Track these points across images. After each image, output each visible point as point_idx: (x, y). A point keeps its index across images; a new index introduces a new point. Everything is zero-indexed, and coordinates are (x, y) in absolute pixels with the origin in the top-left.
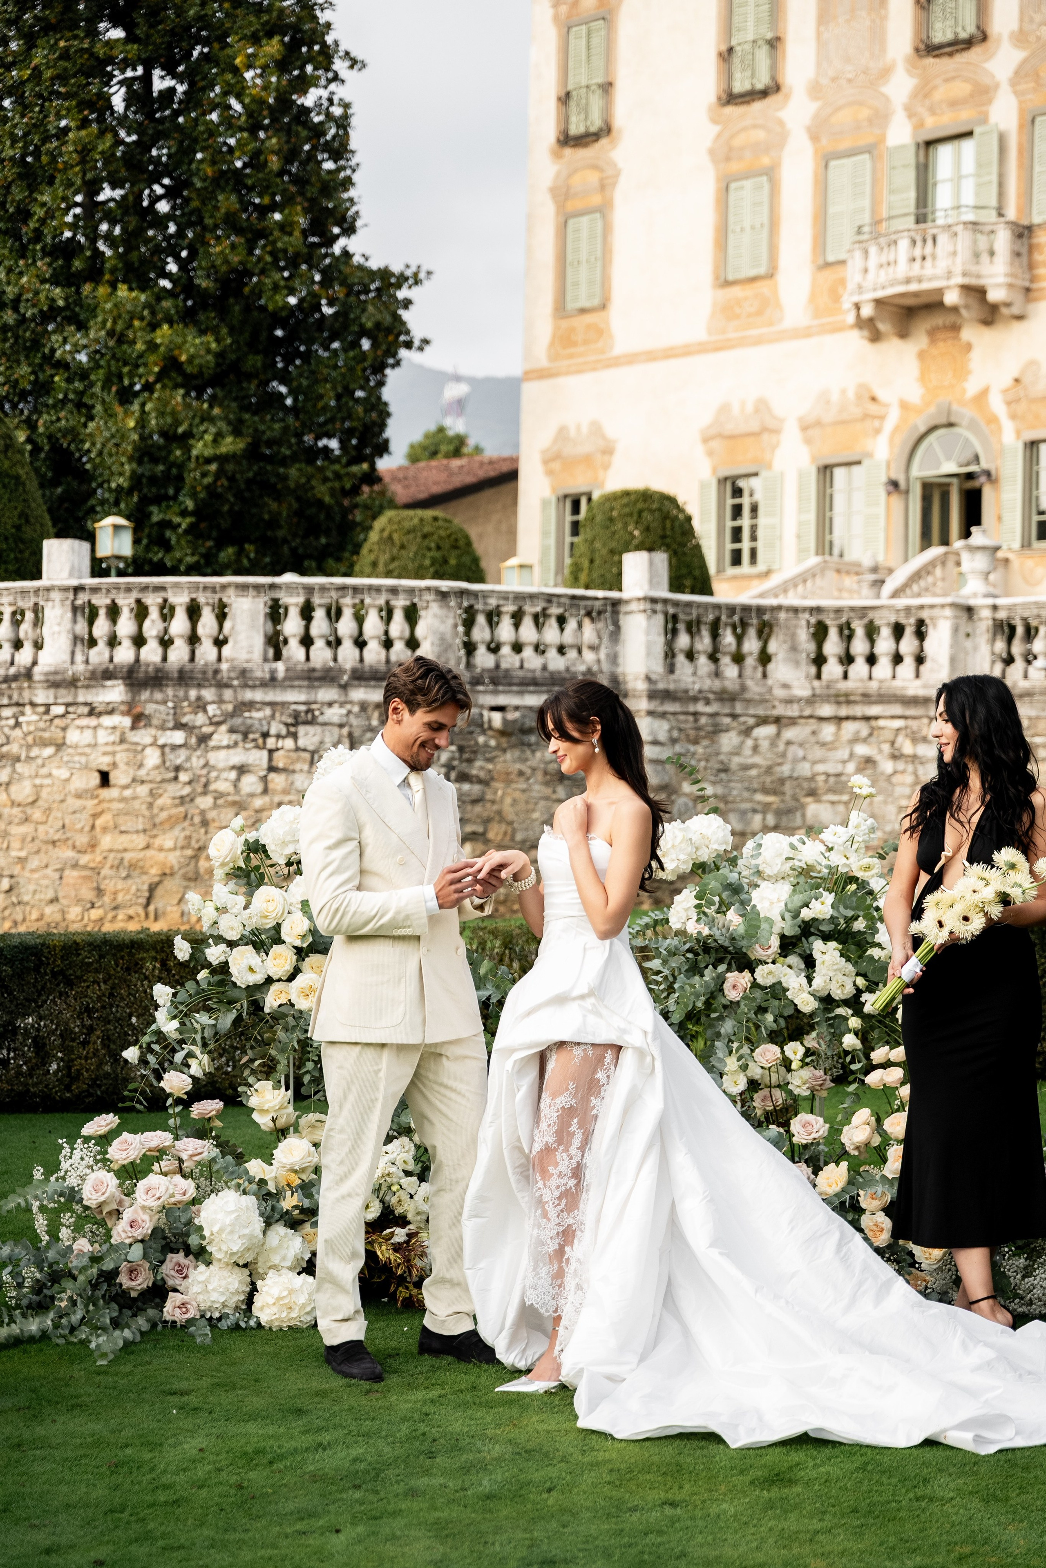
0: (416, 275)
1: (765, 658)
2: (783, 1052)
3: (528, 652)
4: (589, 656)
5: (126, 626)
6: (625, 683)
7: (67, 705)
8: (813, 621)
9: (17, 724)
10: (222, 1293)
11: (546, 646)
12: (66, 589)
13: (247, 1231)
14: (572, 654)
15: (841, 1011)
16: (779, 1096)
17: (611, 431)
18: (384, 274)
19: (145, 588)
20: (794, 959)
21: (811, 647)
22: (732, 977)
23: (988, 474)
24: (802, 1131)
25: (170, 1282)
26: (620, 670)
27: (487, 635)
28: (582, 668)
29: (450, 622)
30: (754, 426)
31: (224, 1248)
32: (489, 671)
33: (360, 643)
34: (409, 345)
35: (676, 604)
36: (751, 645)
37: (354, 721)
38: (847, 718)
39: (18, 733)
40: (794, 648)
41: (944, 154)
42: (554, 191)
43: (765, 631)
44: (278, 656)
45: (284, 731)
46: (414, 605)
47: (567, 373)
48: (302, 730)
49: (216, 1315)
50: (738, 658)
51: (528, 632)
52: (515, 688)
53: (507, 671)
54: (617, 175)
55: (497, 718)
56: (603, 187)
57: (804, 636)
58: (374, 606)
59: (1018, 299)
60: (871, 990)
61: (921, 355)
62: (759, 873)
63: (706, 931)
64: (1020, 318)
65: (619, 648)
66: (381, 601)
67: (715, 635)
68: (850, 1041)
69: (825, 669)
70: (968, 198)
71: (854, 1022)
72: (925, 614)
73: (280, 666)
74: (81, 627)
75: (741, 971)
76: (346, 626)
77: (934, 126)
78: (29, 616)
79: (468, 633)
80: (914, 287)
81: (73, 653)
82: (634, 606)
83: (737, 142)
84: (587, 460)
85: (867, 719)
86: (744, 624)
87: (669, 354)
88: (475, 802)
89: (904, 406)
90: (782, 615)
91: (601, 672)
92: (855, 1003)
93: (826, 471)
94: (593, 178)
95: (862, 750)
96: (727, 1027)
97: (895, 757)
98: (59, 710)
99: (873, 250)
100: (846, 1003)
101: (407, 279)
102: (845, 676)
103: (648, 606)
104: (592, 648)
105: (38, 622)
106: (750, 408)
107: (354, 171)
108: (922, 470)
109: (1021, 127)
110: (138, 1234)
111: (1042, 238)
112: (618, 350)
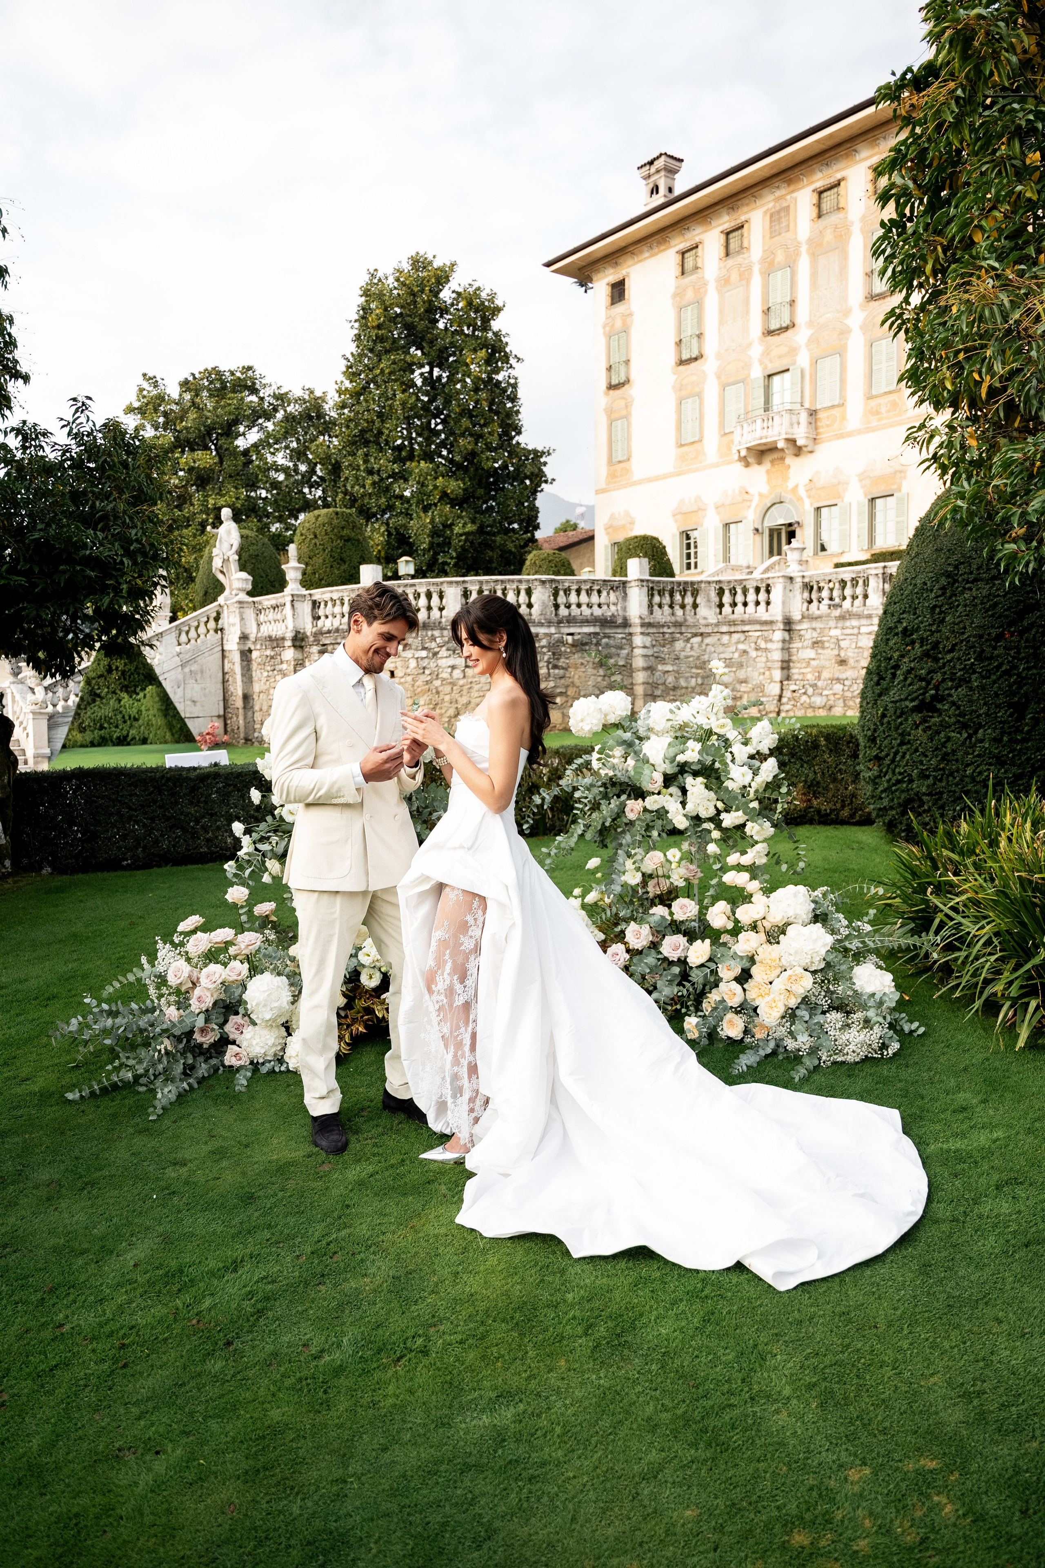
1: (695, 606)
2: (665, 855)
3: (584, 607)
4: (613, 608)
6: (630, 620)
8: (718, 587)
10: (266, 1045)
11: (593, 604)
13: (276, 1004)
14: (605, 607)
15: (706, 826)
16: (665, 885)
18: (535, 451)
20: (673, 790)
21: (717, 599)
22: (631, 803)
23: (798, 523)
24: (680, 911)
25: (231, 1037)
26: (627, 613)
27: (565, 601)
28: (610, 614)
29: (547, 595)
30: (695, 508)
31: (263, 1014)
32: (566, 617)
34: (546, 482)
35: (654, 582)
36: (689, 600)
38: (734, 632)
40: (709, 600)
41: (777, 380)
42: (606, 410)
43: (695, 593)
46: (530, 588)
47: (614, 490)
49: (261, 1061)
50: (683, 606)
51: (584, 598)
54: (633, 401)
55: (570, 638)
56: (627, 407)
57: (713, 594)
59: (811, 443)
60: (727, 811)
61: (768, 472)
62: (650, 729)
63: (611, 773)
64: (811, 452)
65: (627, 604)
66: (515, 586)
67: (672, 596)
68: (712, 848)
69: (724, 609)
70: (788, 399)
71: (716, 834)
72: (770, 582)
75: (636, 799)
77: (772, 368)
79: (555, 599)
80: (764, 441)
82: (633, 584)
84: (624, 527)
85: (744, 632)
86: (685, 590)
87: (659, 478)
89: (761, 495)
90: (703, 585)
91: (619, 615)
92: (716, 820)
93: (727, 526)
94: (622, 403)
96: (627, 838)
97: (758, 649)
99: (746, 426)
100: (711, 820)
102: (733, 612)
103: (640, 583)
104: (614, 604)
106: (693, 500)
108: (769, 523)
109: (811, 365)
110: (203, 1006)
111: (821, 415)
112: (635, 478)
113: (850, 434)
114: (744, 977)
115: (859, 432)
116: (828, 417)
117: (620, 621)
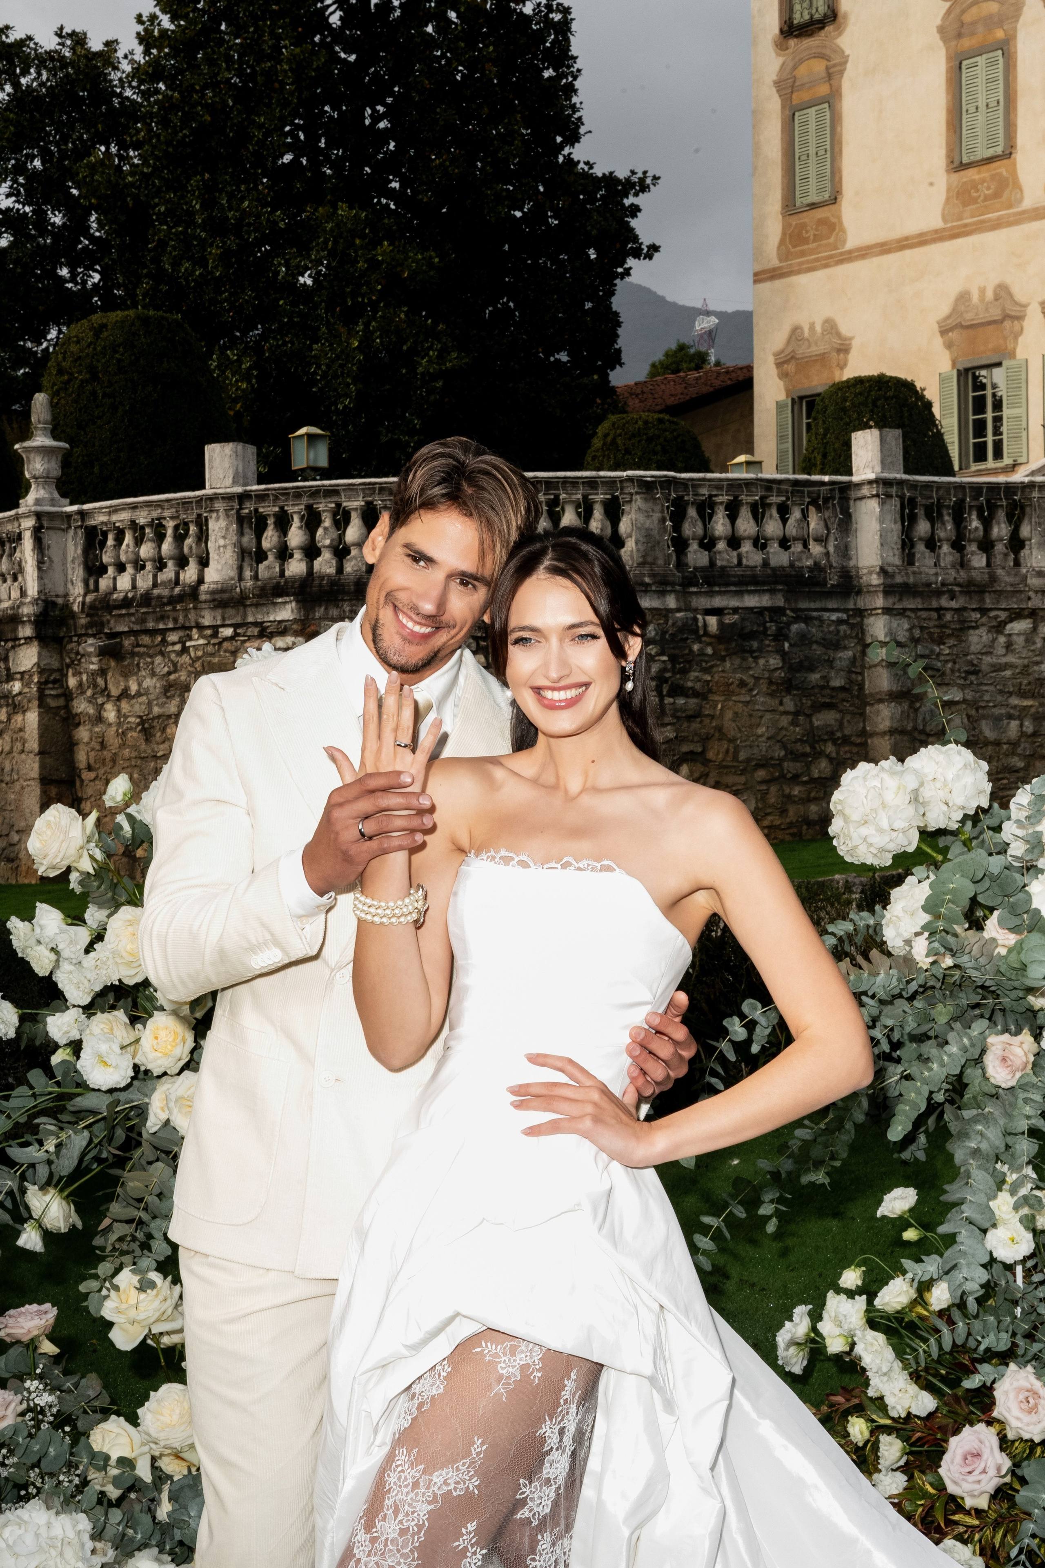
0: (642, 180)
1: (1017, 544)
3: (746, 547)
4: (816, 549)
5: (296, 536)
6: (859, 577)
7: (236, 626)
9: (185, 650)
11: (767, 540)
12: (228, 498)
14: (798, 547)
17: (845, 329)
18: (610, 179)
19: (315, 493)
22: (999, 1043)
26: (852, 563)
27: (700, 531)
28: (809, 563)
29: (657, 516)
30: (995, 313)
32: (703, 569)
34: (637, 253)
35: (914, 486)
36: (1001, 530)
39: (185, 659)
42: (779, 85)
43: (1016, 513)
46: (615, 499)
47: (799, 272)
50: (986, 545)
51: (746, 525)
52: (733, 588)
53: (723, 568)
54: (845, 62)
55: (713, 621)
56: (829, 76)
58: (572, 502)
63: (945, 961)
65: (851, 539)
66: (578, 496)
67: (959, 521)
74: (248, 539)
75: (1016, 1031)
78: (193, 529)
79: (677, 527)
81: (240, 569)
82: (865, 491)
83: (968, 18)
84: (822, 359)
86: (992, 508)
87: (904, 244)
88: (691, 718)
90: (1035, 495)
91: (831, 566)
94: (819, 67)
98: (228, 632)
101: (633, 185)
103: (881, 489)
104: (818, 540)
105: (203, 536)
106: (990, 295)
107: (575, 78)
112: (850, 244)
117: (833, 580)
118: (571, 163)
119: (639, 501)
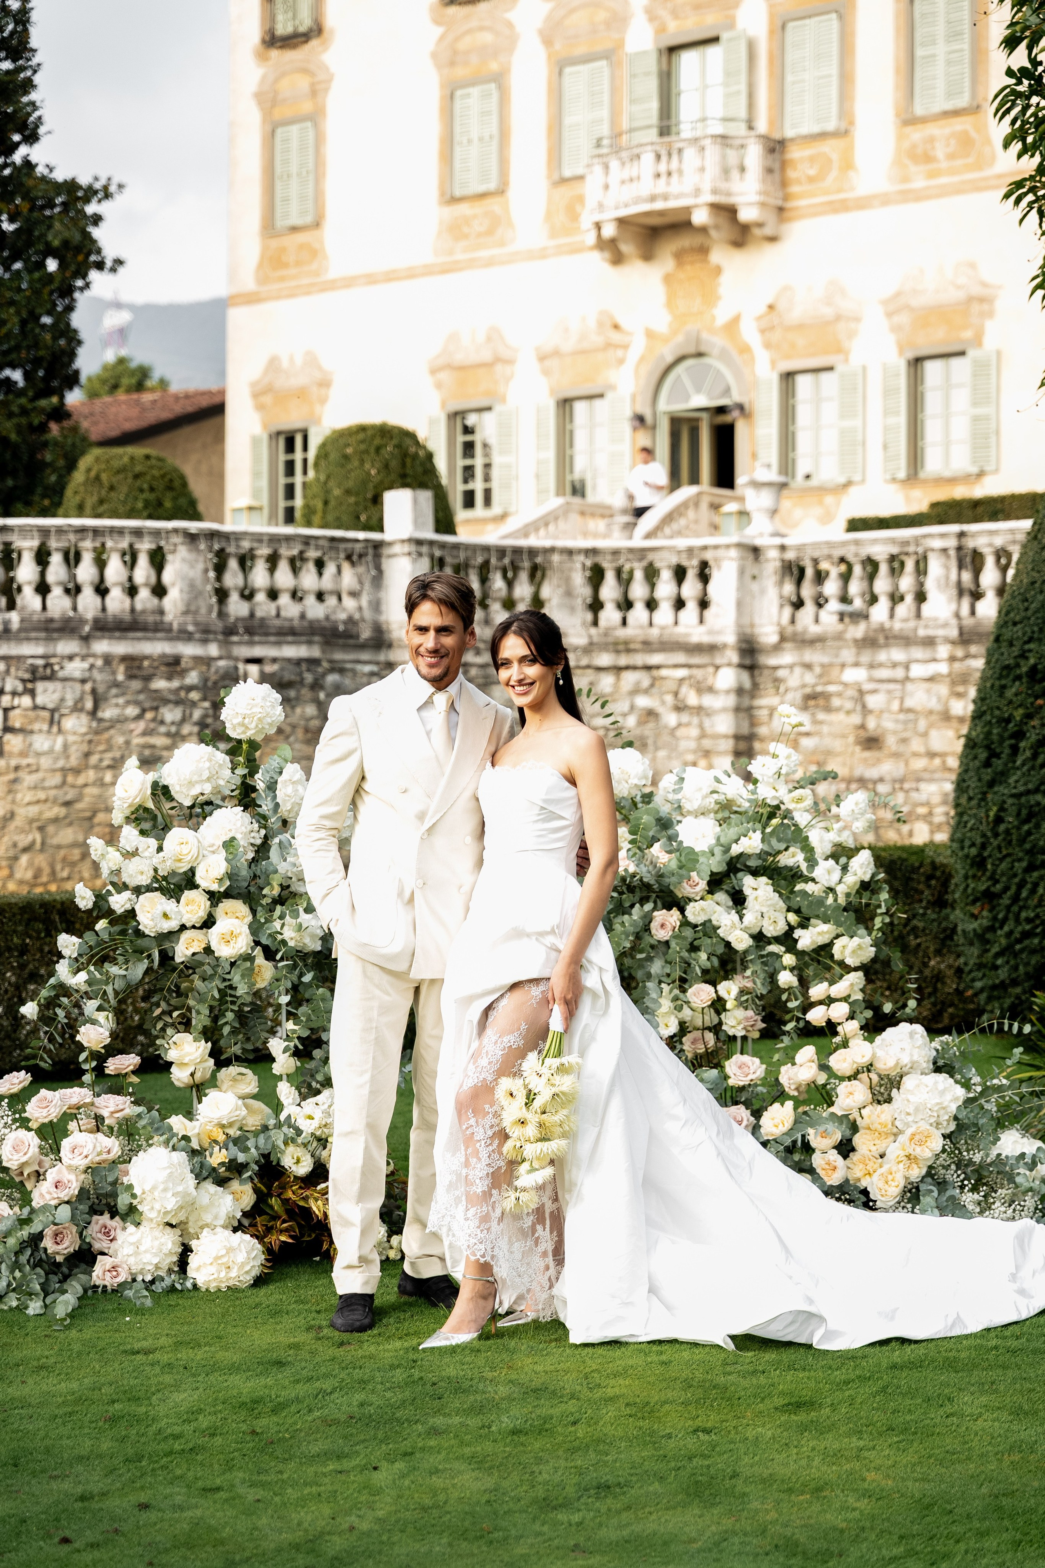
0: (106, 188)
2: (716, 991)
3: (284, 599)
4: (349, 603)
6: (389, 632)
8: (589, 563)
10: (156, 1255)
11: (305, 592)
13: (180, 1189)
14: (332, 601)
15: (774, 948)
16: (712, 1038)
17: (327, 362)
18: (71, 186)
20: (722, 896)
21: (586, 592)
22: (660, 915)
23: (741, 407)
24: (737, 1073)
25: (97, 1246)
26: (383, 618)
27: (240, 581)
28: (343, 616)
29: (200, 566)
30: (486, 356)
31: (157, 1206)
32: (243, 619)
33: (102, 590)
34: (100, 266)
35: (443, 546)
36: (523, 590)
37: (97, 675)
38: (627, 668)
40: (569, 593)
41: (688, 59)
42: (259, 97)
43: (537, 573)
44: (11, 605)
45: (20, 688)
46: (160, 549)
47: (278, 297)
48: (40, 686)
49: (149, 1277)
50: (509, 605)
51: (284, 577)
52: (272, 639)
53: (262, 619)
54: (330, 80)
55: (254, 670)
56: (314, 93)
57: (579, 580)
58: (117, 550)
59: (770, 218)
60: (805, 925)
61: (668, 279)
62: (679, 808)
63: (632, 869)
64: (773, 239)
65: (382, 594)
66: (124, 544)
67: (484, 580)
68: (786, 979)
69: (603, 615)
70: (716, 108)
71: (789, 959)
72: (708, 556)
73: (14, 617)
75: (669, 909)
76: (86, 572)
77: (677, 32)
79: (219, 578)
80: (659, 205)
82: (397, 549)
83: (462, 45)
84: (301, 394)
85: (648, 668)
86: (516, 568)
87: (391, 277)
89: (650, 334)
90: (556, 558)
91: (363, 620)
92: (787, 939)
93: (565, 404)
94: (303, 83)
95: (643, 702)
96: (657, 967)
97: (679, 708)
99: (614, 164)
100: (777, 940)
101: (96, 192)
102: (624, 622)
103: (413, 548)
104: (354, 594)
106: (481, 337)
107: (35, 72)
108: (667, 405)
109: (771, 32)
110: (64, 1195)
111: (795, 153)
112: (334, 272)
113: (862, 204)
114: (845, 1148)
115: (885, 200)
116: (812, 159)
117: (366, 634)
118: (28, 165)
119: (183, 551)
